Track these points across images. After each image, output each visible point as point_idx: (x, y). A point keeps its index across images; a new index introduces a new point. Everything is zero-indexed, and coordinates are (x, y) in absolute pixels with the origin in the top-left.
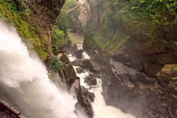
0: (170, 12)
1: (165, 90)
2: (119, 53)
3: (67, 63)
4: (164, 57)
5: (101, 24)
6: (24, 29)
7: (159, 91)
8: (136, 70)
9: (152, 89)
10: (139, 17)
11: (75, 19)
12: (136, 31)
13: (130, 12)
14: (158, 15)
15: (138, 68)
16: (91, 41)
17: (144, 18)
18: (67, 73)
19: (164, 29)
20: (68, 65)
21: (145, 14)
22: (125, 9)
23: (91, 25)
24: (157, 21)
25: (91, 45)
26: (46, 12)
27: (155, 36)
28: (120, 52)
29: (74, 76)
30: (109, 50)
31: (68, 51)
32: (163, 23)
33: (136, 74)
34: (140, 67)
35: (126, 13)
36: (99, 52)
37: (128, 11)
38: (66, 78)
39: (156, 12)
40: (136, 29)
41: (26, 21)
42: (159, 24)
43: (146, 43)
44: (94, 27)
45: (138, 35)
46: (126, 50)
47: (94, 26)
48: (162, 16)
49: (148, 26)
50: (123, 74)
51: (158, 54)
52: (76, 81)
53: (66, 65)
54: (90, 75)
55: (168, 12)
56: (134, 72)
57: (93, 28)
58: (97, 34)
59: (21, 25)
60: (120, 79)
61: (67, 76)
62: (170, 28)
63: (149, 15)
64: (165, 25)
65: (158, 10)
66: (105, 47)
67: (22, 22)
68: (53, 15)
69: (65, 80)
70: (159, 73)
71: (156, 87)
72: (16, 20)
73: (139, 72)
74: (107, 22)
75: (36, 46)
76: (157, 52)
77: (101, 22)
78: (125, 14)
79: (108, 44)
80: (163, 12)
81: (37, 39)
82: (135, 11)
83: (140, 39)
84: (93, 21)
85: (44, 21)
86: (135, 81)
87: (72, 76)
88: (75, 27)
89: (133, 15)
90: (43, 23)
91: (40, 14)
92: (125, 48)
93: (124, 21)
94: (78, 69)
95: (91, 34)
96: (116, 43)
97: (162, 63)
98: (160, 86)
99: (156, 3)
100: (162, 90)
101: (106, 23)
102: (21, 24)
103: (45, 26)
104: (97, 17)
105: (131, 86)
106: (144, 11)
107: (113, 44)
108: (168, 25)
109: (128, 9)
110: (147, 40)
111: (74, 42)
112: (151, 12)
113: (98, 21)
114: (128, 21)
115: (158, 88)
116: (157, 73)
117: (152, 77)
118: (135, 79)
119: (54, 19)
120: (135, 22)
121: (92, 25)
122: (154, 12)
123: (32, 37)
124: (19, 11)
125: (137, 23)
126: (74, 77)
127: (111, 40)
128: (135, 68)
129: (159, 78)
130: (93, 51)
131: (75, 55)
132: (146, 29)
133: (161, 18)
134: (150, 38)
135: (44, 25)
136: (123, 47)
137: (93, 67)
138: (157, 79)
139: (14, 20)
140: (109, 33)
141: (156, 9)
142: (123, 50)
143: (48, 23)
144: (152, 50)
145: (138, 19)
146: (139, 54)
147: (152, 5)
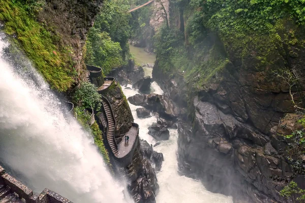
0: (300, 22)
1: (283, 158)
2: (211, 88)
3: (119, 99)
4: (286, 99)
5: (186, 35)
6: (32, 35)
7: (273, 158)
8: (236, 119)
9: (260, 154)
10: (248, 26)
11: (144, 24)
12: (240, 52)
13: (233, 18)
14: (279, 25)
15: (241, 117)
16: (167, 63)
17: (257, 30)
18: (116, 116)
19: (290, 50)
20: (119, 102)
21: (258, 23)
22: (225, 11)
23: (168, 36)
24: (277, 35)
25: (167, 70)
26: (76, 8)
27: (272, 62)
28: (213, 87)
29: (130, 122)
30: (195, 82)
31: (126, 79)
32: (287, 39)
33: (237, 126)
34: (244, 114)
35: (226, 18)
36: (178, 84)
37: (231, 16)
38: (115, 124)
39: (276, 20)
40: (241, 48)
41: (38, 21)
42: (280, 42)
43: (257, 73)
44: (174, 40)
45: (244, 59)
46: (222, 83)
47: (174, 37)
48: (286, 28)
49: (262, 44)
50: (215, 125)
51: (276, 94)
52: (132, 130)
53: (117, 101)
54: (159, 122)
55: (297, 21)
56: (232, 121)
57: (171, 41)
58: (177, 53)
59: (27, 27)
60: (207, 133)
61: (116, 121)
62: (299, 50)
63: (264, 25)
64: (291, 45)
65: (281, 18)
66: (189, 75)
67: (29, 23)
68: (86, 14)
69: (113, 128)
70: (275, 127)
71: (267, 150)
72: (17, 18)
73: (241, 123)
74: (194, 32)
75: (53, 65)
76: (273, 90)
77: (185, 32)
78: (224, 20)
79: (195, 71)
80: (289, 21)
81: (55, 52)
82: (242, 15)
83: (246, 66)
84: (174, 29)
85: (72, 24)
86: (234, 138)
87: (126, 121)
88: (144, 38)
89: (238, 23)
90: (70, 26)
91: (64, 10)
92: (222, 79)
93: (221, 32)
94: (140, 110)
95: (168, 52)
96: (207, 70)
97: (281, 110)
98: (274, 150)
99: (278, 4)
100: (278, 157)
101: (193, 34)
102: (27, 25)
103: (72, 32)
104: (180, 23)
105: (225, 146)
106: (257, 16)
107: (203, 71)
108: (296, 43)
109: (230, 11)
110: (259, 67)
111: (138, 64)
112: (268, 19)
113: (180, 29)
114: (228, 32)
115: (271, 153)
116: (272, 127)
117: (263, 133)
118: (233, 134)
119: (88, 20)
120: (240, 35)
121: (171, 35)
122: (273, 20)
123: (45, 49)
124: (25, 4)
125: (244, 38)
126: (129, 124)
127: (200, 64)
128: (236, 115)
129: (274, 136)
130: (169, 81)
131: (138, 86)
132: (259, 49)
133: (285, 31)
134: (264, 65)
135: (70, 30)
136: (217, 77)
137: (164, 109)
138: (271, 138)
139: (15, 18)
140: (198, 52)
141: (277, 15)
142: (217, 83)
143: (77, 27)
144: (266, 86)
145: (247, 30)
146: (243, 91)
147: (271, 8)
